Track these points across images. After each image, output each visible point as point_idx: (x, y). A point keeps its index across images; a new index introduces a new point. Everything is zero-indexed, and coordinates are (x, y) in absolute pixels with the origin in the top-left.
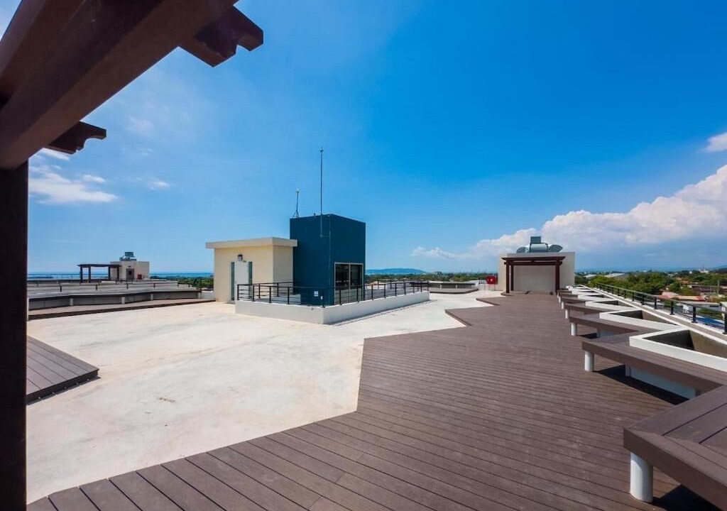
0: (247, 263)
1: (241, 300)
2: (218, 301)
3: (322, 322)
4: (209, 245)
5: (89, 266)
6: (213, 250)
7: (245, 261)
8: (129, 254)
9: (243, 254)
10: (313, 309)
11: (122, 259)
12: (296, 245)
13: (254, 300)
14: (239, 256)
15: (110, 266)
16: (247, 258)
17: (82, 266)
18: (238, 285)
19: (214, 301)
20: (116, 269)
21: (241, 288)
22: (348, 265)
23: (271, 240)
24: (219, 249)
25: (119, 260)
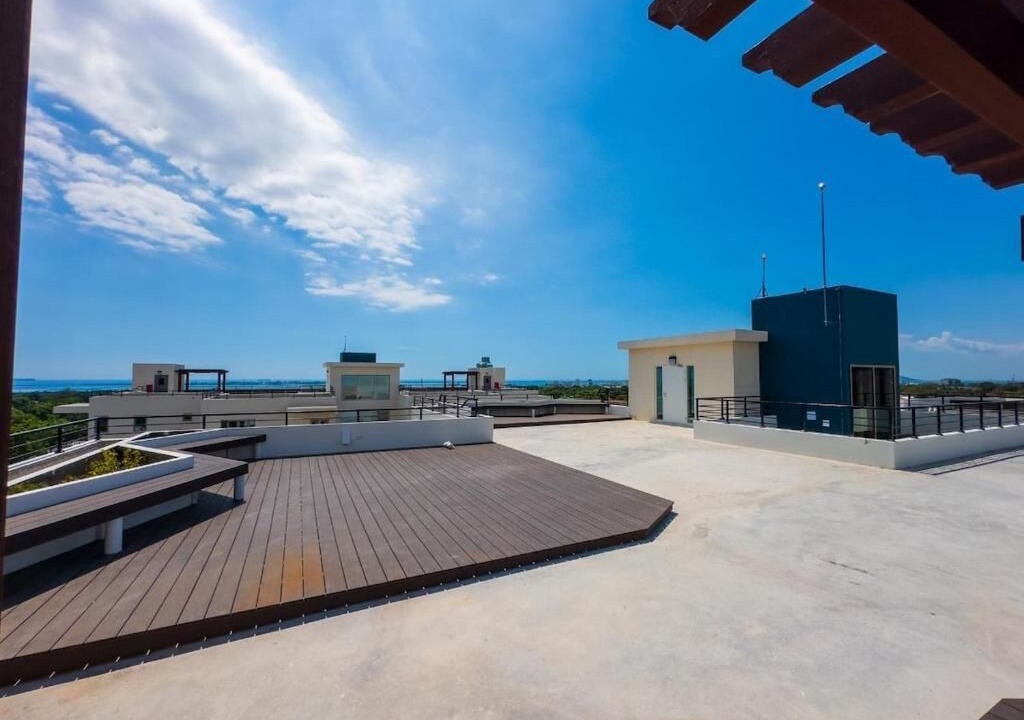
0: (685, 369)
1: (702, 420)
2: (636, 419)
3: (893, 466)
4: (622, 345)
5: (452, 373)
6: (627, 352)
7: (680, 366)
8: (486, 360)
9: (677, 355)
10: (866, 442)
11: (478, 366)
12: (766, 339)
13: (728, 421)
14: (670, 358)
15: (469, 374)
16: (685, 360)
17: (446, 374)
18: (697, 400)
19: (630, 419)
20: (474, 377)
21: (701, 403)
22: (871, 369)
23: (734, 333)
24: (635, 350)
25: (475, 367)
